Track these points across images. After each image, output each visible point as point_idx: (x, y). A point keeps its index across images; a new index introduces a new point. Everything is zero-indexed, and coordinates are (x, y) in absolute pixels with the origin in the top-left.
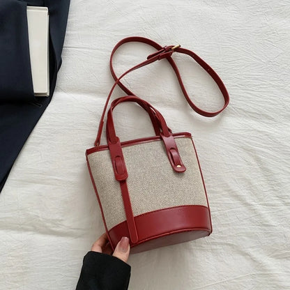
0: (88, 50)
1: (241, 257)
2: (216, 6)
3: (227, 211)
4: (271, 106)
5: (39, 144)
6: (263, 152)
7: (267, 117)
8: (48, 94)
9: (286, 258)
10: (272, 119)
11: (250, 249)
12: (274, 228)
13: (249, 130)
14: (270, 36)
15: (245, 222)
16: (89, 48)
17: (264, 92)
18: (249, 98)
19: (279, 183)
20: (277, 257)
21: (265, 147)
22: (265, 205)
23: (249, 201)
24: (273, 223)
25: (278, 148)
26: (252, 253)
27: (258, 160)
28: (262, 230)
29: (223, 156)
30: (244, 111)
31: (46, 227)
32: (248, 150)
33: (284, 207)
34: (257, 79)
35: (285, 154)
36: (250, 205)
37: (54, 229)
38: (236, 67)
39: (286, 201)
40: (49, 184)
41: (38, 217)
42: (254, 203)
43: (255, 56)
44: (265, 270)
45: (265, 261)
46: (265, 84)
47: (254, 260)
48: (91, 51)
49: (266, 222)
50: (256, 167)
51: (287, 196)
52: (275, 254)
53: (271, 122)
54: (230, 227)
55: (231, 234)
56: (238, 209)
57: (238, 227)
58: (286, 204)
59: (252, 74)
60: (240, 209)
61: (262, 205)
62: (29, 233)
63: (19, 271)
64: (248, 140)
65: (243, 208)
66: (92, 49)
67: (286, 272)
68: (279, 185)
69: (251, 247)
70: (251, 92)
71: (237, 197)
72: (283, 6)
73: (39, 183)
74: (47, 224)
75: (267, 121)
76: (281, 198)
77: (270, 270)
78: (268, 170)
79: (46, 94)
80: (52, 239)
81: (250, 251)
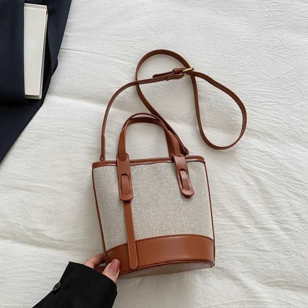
0: (86, 54)
1: (231, 282)
2: (226, 16)
4: (277, 125)
5: (26, 148)
6: (264, 173)
7: (271, 136)
8: (40, 97)
9: (279, 286)
10: (276, 139)
11: (241, 275)
12: (268, 253)
13: (250, 149)
14: (281, 51)
15: (238, 245)
16: (87, 52)
17: (270, 109)
18: (252, 115)
19: (278, 207)
20: (269, 284)
21: (266, 168)
22: (262, 228)
23: (244, 223)
24: (267, 248)
25: (280, 170)
26: (242, 278)
27: (257, 181)
28: (256, 255)
29: (220, 174)
31: (27, 236)
32: (248, 170)
33: (281, 233)
34: (263, 96)
35: (287, 176)
36: (245, 227)
37: (35, 239)
38: (242, 81)
39: (284, 226)
40: (34, 191)
41: (19, 225)
42: (249, 226)
43: (263, 71)
44: (255, 297)
45: (256, 288)
46: (272, 102)
47: (244, 286)
48: (89, 54)
49: (260, 246)
50: (255, 188)
51: (286, 221)
52: (269, 281)
53: (275, 141)
54: (222, 250)
55: (223, 257)
56: (232, 231)
57: (230, 250)
58: (284, 229)
59: (259, 89)
60: (234, 231)
61: (259, 228)
62: (8, 241)
64: (248, 160)
65: (238, 231)
66: (91, 52)
67: (277, 300)
68: (277, 208)
69: (242, 272)
70: (256, 109)
71: (232, 218)
72: (297, 20)
73: (23, 189)
74: (29, 234)
75: (270, 140)
76: (278, 222)
77: (259, 298)
78: (267, 192)
79: (38, 96)
80: (34, 249)
81: (241, 276)
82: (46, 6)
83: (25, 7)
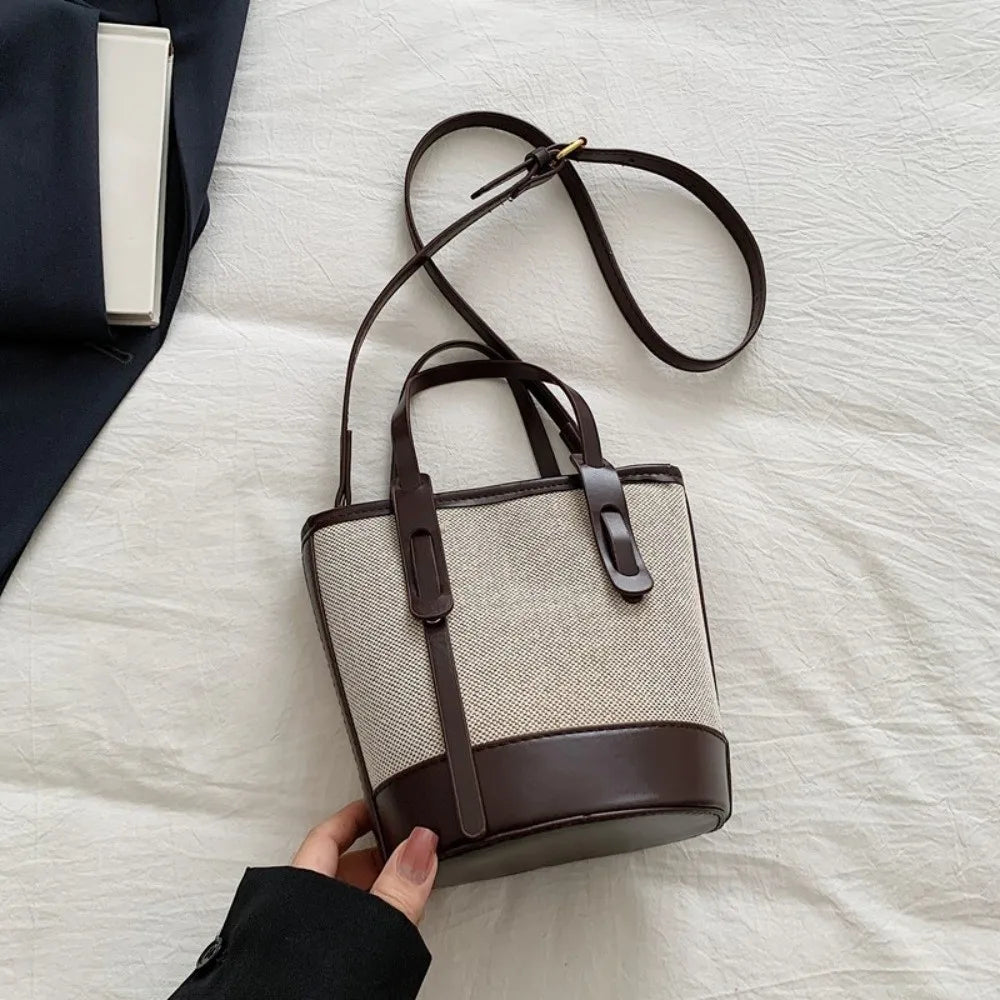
0: (299, 176)
2: (745, 43)
3: (758, 745)
4: (929, 388)
5: (114, 486)
6: (894, 544)
7: (911, 424)
8: (156, 320)
9: (964, 918)
10: (928, 431)
11: (837, 883)
12: (924, 809)
13: (844, 467)
14: (928, 149)
15: (823, 784)
16: (303, 171)
17: (903, 337)
18: (846, 356)
19: (947, 654)
20: (930, 913)
21: (902, 528)
22: (896, 728)
23: (837, 713)
24: (919, 792)
25: (947, 532)
26: (842, 896)
27: (875, 571)
28: (883, 815)
29: (752, 553)
30: (831, 402)
31: (123, 774)
32: (843, 537)
33: (961, 740)
34: (879, 293)
35: (970, 553)
36: (841, 726)
37: (147, 781)
38: (807, 249)
39: (971, 717)
40: (141, 625)
41: (99, 738)
42: (855, 720)
43: (872, 214)
44: (888, 959)
45: (888, 927)
46: (907, 313)
47: (847, 921)
48: (309, 179)
49: (896, 786)
50: (867, 595)
51: (975, 699)
52: (930, 901)
53: (924, 440)
54: (770, 803)
56: (798, 739)
57: (797, 802)
58: (972, 728)
59: (863, 274)
60: (806, 740)
61: (885, 727)
62: (62, 792)
63: (20, 925)
64: (841, 502)
65: (820, 738)
66: (314, 172)
67: (961, 967)
68: (943, 658)
69: (840, 876)
70: (857, 337)
71: (797, 696)
72: (974, 50)
74: (128, 765)
75: (910, 437)
76: (951, 705)
77: (905, 960)
78: (909, 608)
79: (146, 317)
80: (145, 817)
81: (837, 888)
82: (166, 31)
83: (99, 36)
